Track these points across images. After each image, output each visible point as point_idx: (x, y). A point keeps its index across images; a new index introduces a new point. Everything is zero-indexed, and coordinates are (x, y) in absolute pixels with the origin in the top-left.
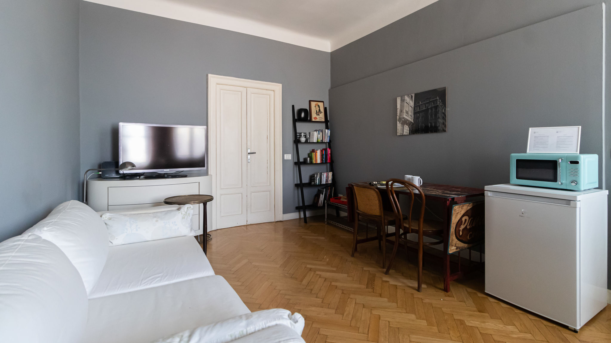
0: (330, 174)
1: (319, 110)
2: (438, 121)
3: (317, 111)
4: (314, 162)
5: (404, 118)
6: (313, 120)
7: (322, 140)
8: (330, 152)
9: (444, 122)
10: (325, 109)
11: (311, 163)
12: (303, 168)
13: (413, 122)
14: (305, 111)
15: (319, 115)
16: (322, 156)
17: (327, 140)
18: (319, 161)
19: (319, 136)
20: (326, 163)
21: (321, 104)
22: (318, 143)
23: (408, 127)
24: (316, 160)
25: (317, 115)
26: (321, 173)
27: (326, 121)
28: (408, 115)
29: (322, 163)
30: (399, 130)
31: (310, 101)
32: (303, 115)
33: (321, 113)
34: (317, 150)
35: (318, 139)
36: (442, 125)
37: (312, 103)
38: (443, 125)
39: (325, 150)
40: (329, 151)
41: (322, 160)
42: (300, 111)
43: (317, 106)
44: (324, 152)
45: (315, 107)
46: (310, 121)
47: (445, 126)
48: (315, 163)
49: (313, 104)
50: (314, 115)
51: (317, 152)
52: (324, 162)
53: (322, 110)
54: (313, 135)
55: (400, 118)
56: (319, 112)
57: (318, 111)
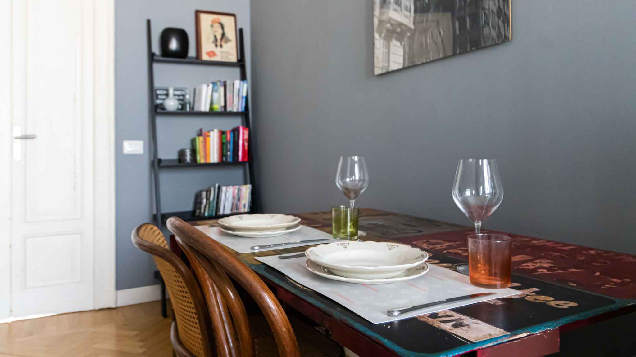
0: (246, 190)
1: (223, 35)
2: (484, 9)
3: (215, 37)
4: (200, 159)
5: (390, 19)
6: (205, 57)
7: (225, 107)
8: (246, 136)
9: (502, 7)
10: (240, 33)
11: (194, 164)
12: (165, 177)
13: (412, 26)
14: (182, 35)
15: (221, 46)
16: (222, 145)
17: (236, 105)
18: (214, 158)
19: (216, 95)
20: (235, 162)
21: (228, 22)
22: (212, 113)
23: (401, 44)
24: (206, 156)
25: (216, 46)
26: (219, 187)
27: (241, 64)
28: (398, 8)
29: (222, 164)
30: (378, 58)
31: (198, 13)
32: (174, 45)
33: (228, 41)
34: (209, 132)
35: (212, 103)
36: (496, 19)
37: (203, 16)
38: (499, 17)
39: (236, 131)
40: (243, 135)
41: (222, 154)
42: (167, 34)
43: (217, 26)
44: (229, 136)
45: (212, 26)
46: (198, 61)
47: (506, 21)
48: (203, 161)
49: (206, 20)
50: (207, 46)
51: (209, 136)
52: (230, 159)
53: (231, 34)
54: (200, 94)
55: (381, 22)
56: (222, 39)
57: (219, 37)
